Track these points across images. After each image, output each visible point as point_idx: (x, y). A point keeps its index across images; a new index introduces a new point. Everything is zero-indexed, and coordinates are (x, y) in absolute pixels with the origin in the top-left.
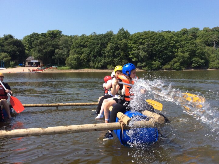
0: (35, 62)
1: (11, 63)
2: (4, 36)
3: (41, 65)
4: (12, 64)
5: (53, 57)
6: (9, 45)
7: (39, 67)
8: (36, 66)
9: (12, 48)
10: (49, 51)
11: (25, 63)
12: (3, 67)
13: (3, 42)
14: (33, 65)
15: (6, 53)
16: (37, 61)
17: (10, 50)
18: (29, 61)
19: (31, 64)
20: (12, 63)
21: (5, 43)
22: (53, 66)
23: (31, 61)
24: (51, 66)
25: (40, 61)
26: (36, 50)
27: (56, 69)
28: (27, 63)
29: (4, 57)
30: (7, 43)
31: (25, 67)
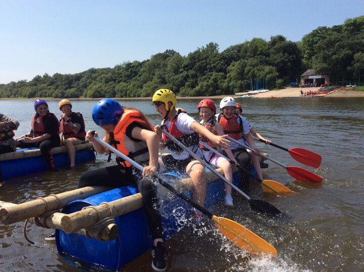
0: (317, 79)
1: (277, 82)
2: (271, 38)
3: (326, 83)
4: (278, 84)
5: (349, 68)
6: (277, 53)
7: (323, 87)
8: (317, 86)
9: (281, 57)
10: (342, 57)
11: (299, 82)
12: (265, 89)
13: (269, 49)
14: (312, 84)
15: (271, 67)
16: (320, 77)
17: (277, 61)
18: (306, 78)
19: (309, 83)
20: (280, 81)
21: (272, 50)
22: (349, 84)
23: (310, 77)
24: (345, 85)
25: (325, 77)
26: (319, 58)
27: (354, 89)
28: (302, 81)
29: (267, 73)
30: (274, 49)
31: (299, 87)
